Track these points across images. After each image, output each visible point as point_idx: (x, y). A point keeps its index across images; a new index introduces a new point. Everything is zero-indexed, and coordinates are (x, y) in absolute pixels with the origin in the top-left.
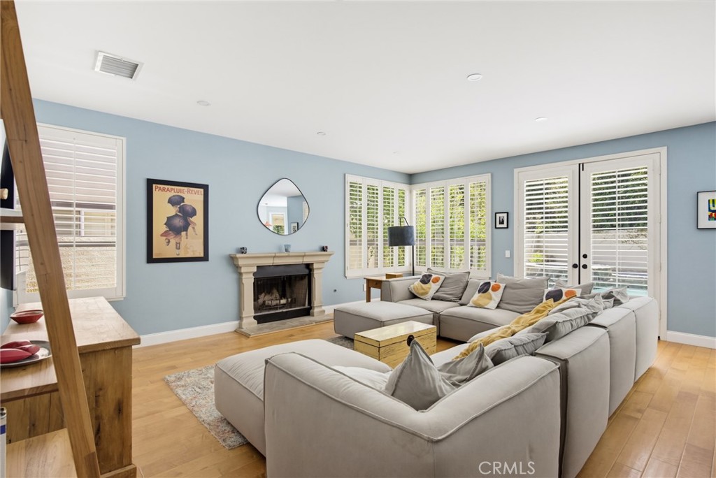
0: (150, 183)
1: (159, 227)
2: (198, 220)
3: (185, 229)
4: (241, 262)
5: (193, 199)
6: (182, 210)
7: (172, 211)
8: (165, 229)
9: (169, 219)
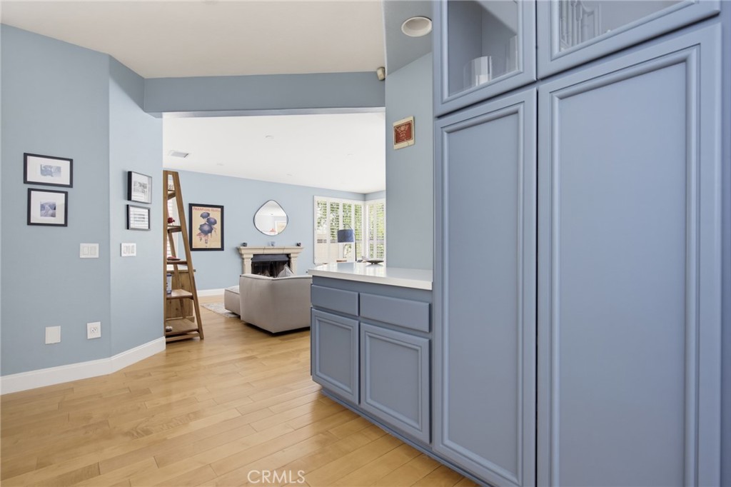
0: (191, 206)
1: (196, 230)
2: (217, 227)
3: (210, 231)
4: (243, 252)
5: (215, 214)
6: (208, 220)
7: (204, 221)
8: (199, 232)
9: (201, 226)
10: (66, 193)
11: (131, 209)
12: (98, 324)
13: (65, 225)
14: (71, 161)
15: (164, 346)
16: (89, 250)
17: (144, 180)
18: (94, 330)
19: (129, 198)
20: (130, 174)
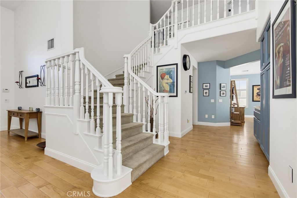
0: (253, 86)
1: (255, 94)
7: (258, 91)
8: (256, 95)
9: (257, 93)
10: (209, 90)
11: (221, 92)
12: (214, 116)
13: (209, 96)
14: (210, 84)
15: (230, 125)
16: (212, 101)
17: (224, 85)
18: (213, 117)
19: (221, 89)
20: (221, 84)
